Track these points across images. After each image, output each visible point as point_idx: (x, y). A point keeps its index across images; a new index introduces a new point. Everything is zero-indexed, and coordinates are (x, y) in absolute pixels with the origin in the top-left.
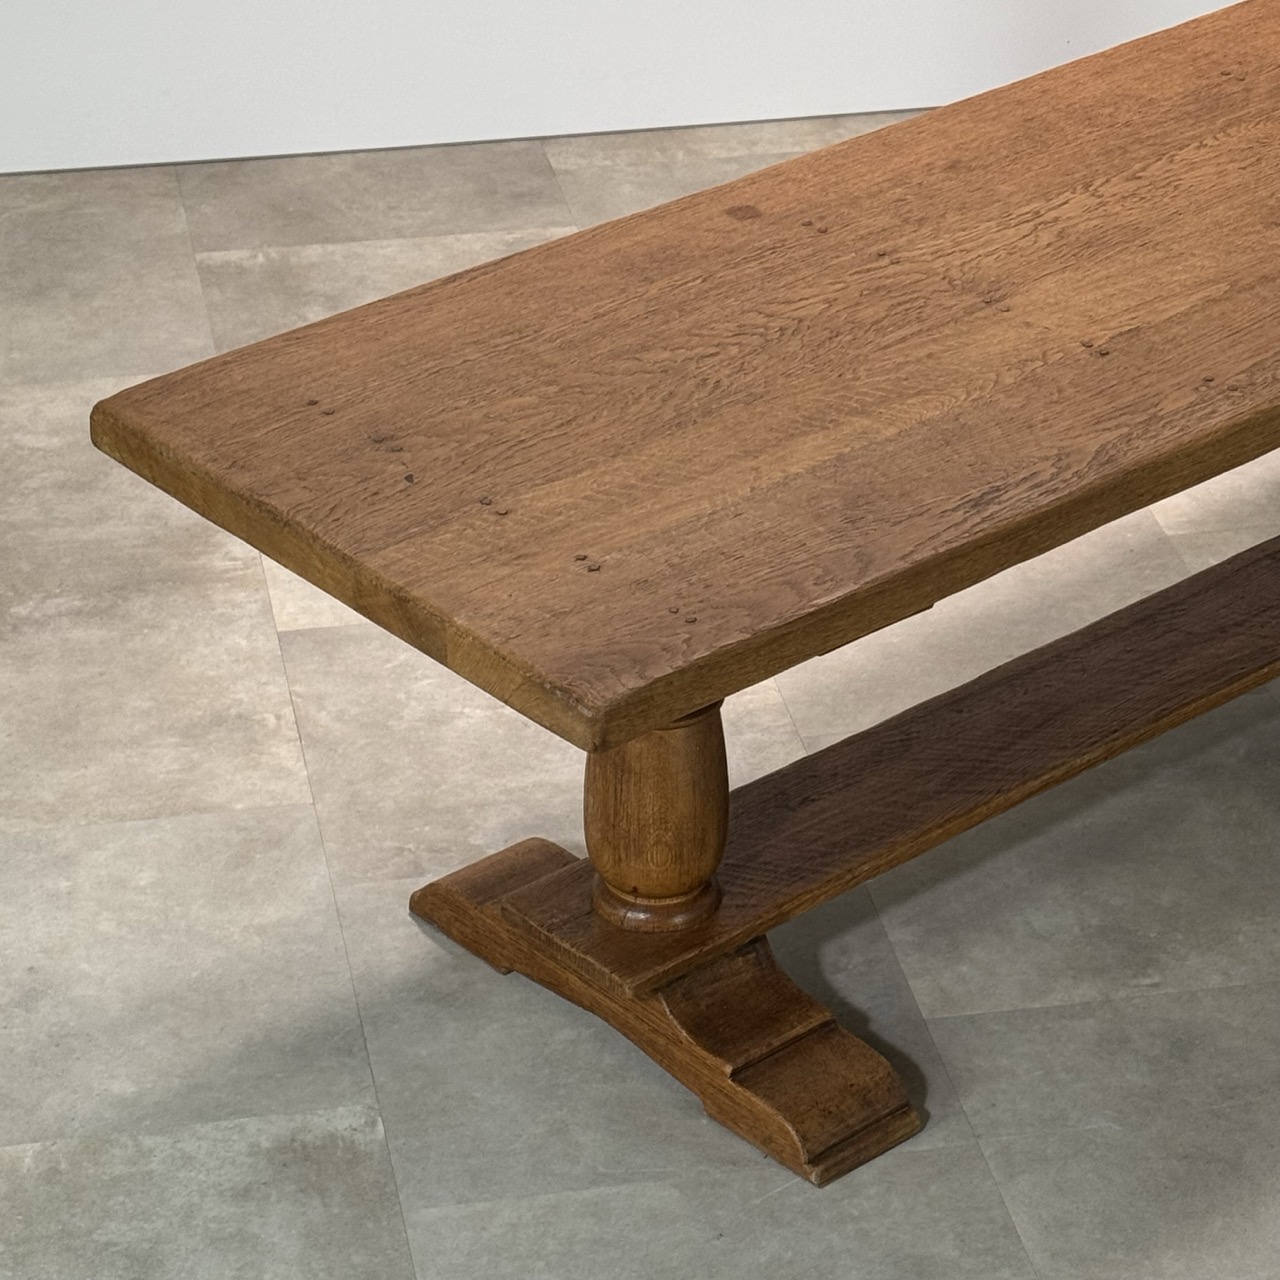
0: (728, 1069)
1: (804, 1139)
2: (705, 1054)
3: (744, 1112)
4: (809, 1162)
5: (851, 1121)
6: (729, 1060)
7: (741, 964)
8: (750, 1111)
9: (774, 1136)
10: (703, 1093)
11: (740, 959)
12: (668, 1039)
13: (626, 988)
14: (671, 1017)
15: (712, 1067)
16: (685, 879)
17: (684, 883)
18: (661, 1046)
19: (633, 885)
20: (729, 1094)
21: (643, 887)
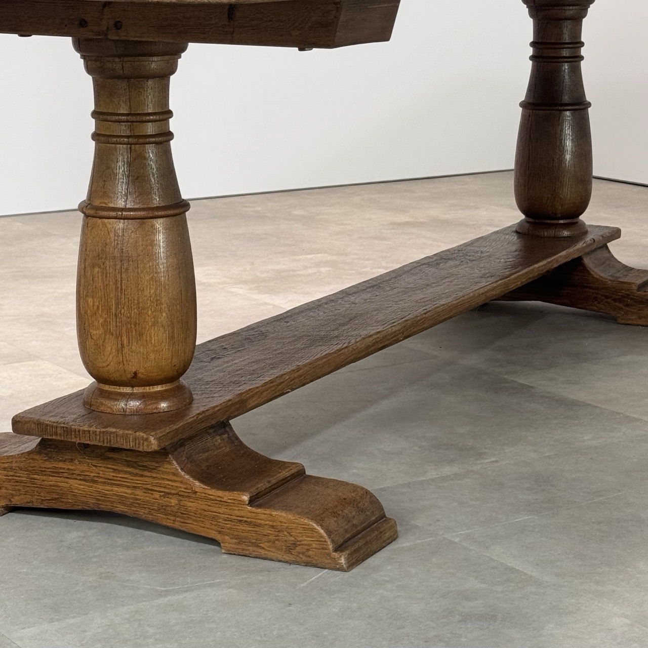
0: (246, 498)
1: (329, 533)
2: (220, 493)
3: (267, 531)
4: (336, 550)
5: (355, 522)
6: (243, 490)
7: (219, 441)
8: (273, 527)
9: (299, 539)
10: (220, 532)
11: (218, 438)
12: (180, 495)
13: (152, 439)
14: (183, 473)
15: (229, 501)
16: (175, 361)
17: (175, 366)
18: (173, 506)
19: (134, 370)
20: (249, 520)
21: (142, 370)
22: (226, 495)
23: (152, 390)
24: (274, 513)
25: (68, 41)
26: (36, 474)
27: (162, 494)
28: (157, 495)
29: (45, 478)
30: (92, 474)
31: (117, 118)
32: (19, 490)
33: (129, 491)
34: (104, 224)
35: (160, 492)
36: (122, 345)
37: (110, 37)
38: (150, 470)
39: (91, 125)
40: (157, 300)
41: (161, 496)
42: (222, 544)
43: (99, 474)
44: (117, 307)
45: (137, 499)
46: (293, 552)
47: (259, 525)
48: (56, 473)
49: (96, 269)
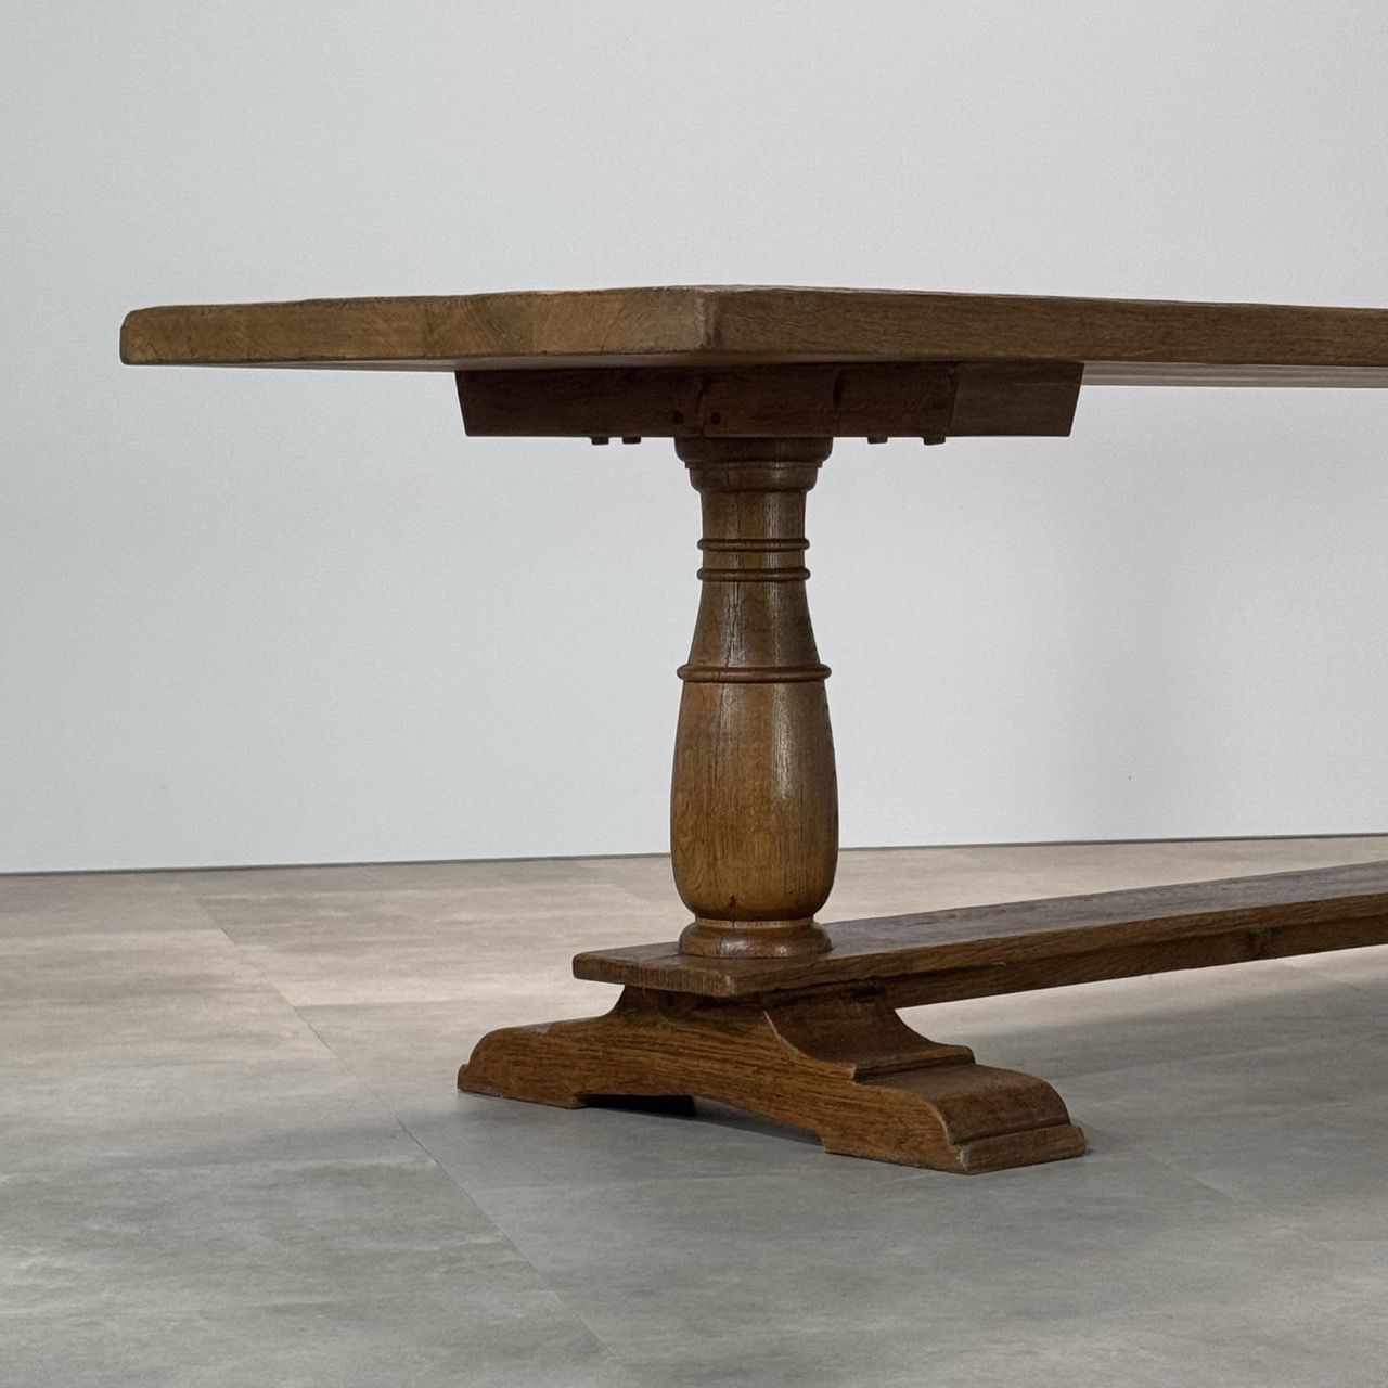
0: (852, 1071)
3: (874, 1117)
4: (954, 1142)
7: (859, 1010)
8: (881, 1111)
9: (911, 1128)
10: (821, 1121)
11: (857, 1005)
12: (777, 1070)
13: (728, 978)
14: (779, 1037)
15: (832, 1075)
16: (791, 886)
17: (791, 893)
18: (768, 1086)
19: (731, 895)
20: (854, 1102)
21: (742, 895)
22: (828, 1067)
23: (759, 927)
24: (883, 1090)
25: (668, 443)
26: (614, 1045)
27: (755, 1068)
28: (749, 1070)
29: (623, 1051)
30: (676, 1044)
31: (721, 545)
32: (594, 1070)
33: (717, 1066)
34: (701, 691)
35: (753, 1065)
36: (715, 857)
37: (707, 434)
38: (741, 1034)
39: (697, 559)
40: (763, 797)
41: (753, 1072)
42: (823, 1139)
43: (684, 1042)
44: (709, 804)
45: (727, 1077)
46: (904, 1146)
47: (865, 1109)
48: (636, 1043)
49: (688, 752)
